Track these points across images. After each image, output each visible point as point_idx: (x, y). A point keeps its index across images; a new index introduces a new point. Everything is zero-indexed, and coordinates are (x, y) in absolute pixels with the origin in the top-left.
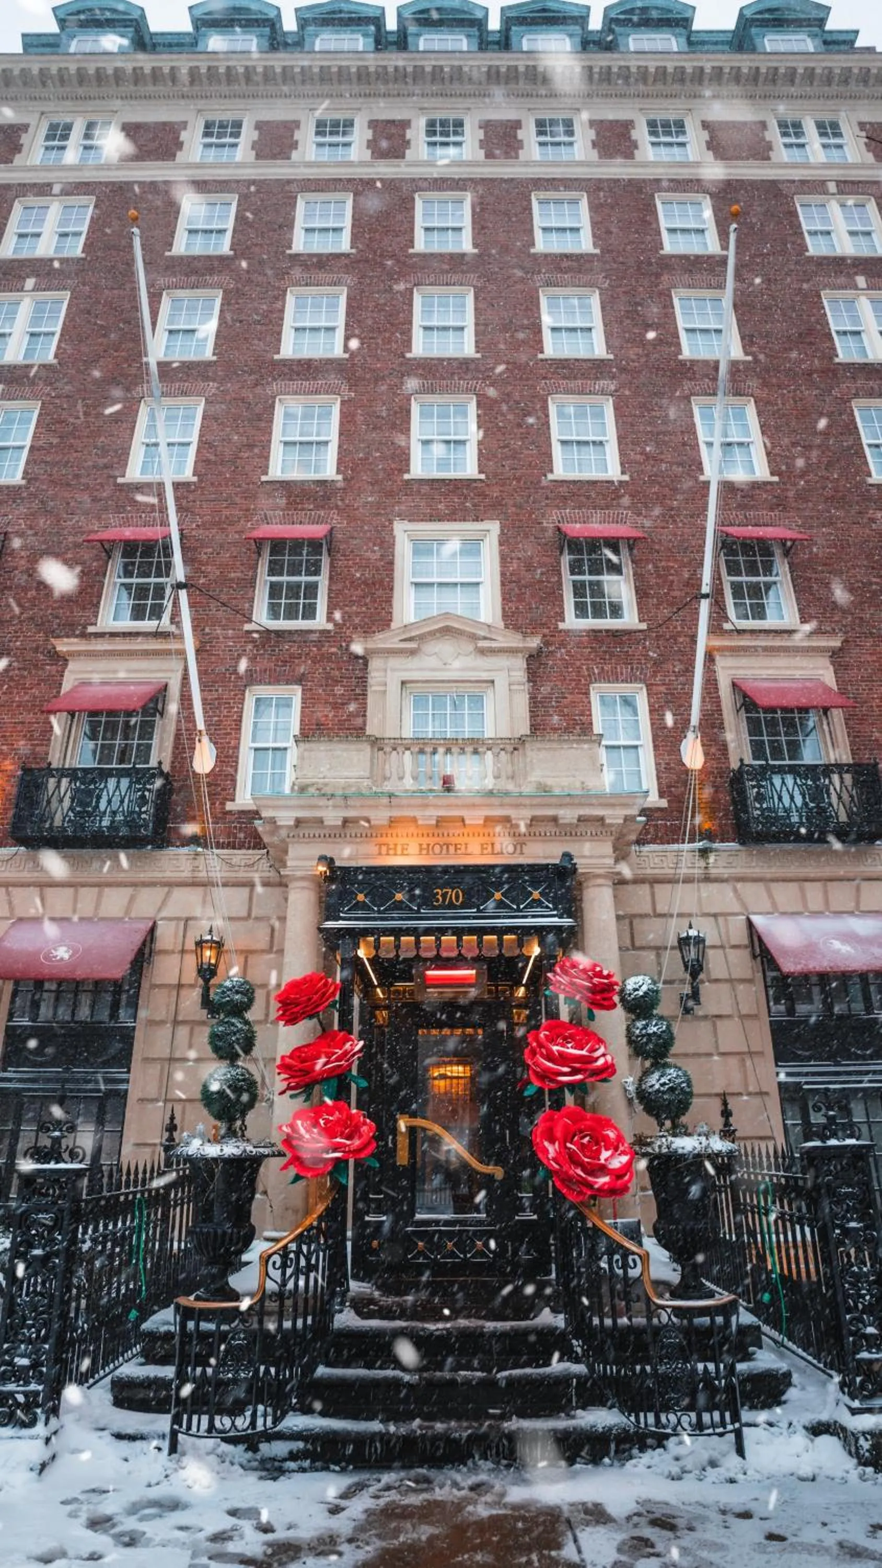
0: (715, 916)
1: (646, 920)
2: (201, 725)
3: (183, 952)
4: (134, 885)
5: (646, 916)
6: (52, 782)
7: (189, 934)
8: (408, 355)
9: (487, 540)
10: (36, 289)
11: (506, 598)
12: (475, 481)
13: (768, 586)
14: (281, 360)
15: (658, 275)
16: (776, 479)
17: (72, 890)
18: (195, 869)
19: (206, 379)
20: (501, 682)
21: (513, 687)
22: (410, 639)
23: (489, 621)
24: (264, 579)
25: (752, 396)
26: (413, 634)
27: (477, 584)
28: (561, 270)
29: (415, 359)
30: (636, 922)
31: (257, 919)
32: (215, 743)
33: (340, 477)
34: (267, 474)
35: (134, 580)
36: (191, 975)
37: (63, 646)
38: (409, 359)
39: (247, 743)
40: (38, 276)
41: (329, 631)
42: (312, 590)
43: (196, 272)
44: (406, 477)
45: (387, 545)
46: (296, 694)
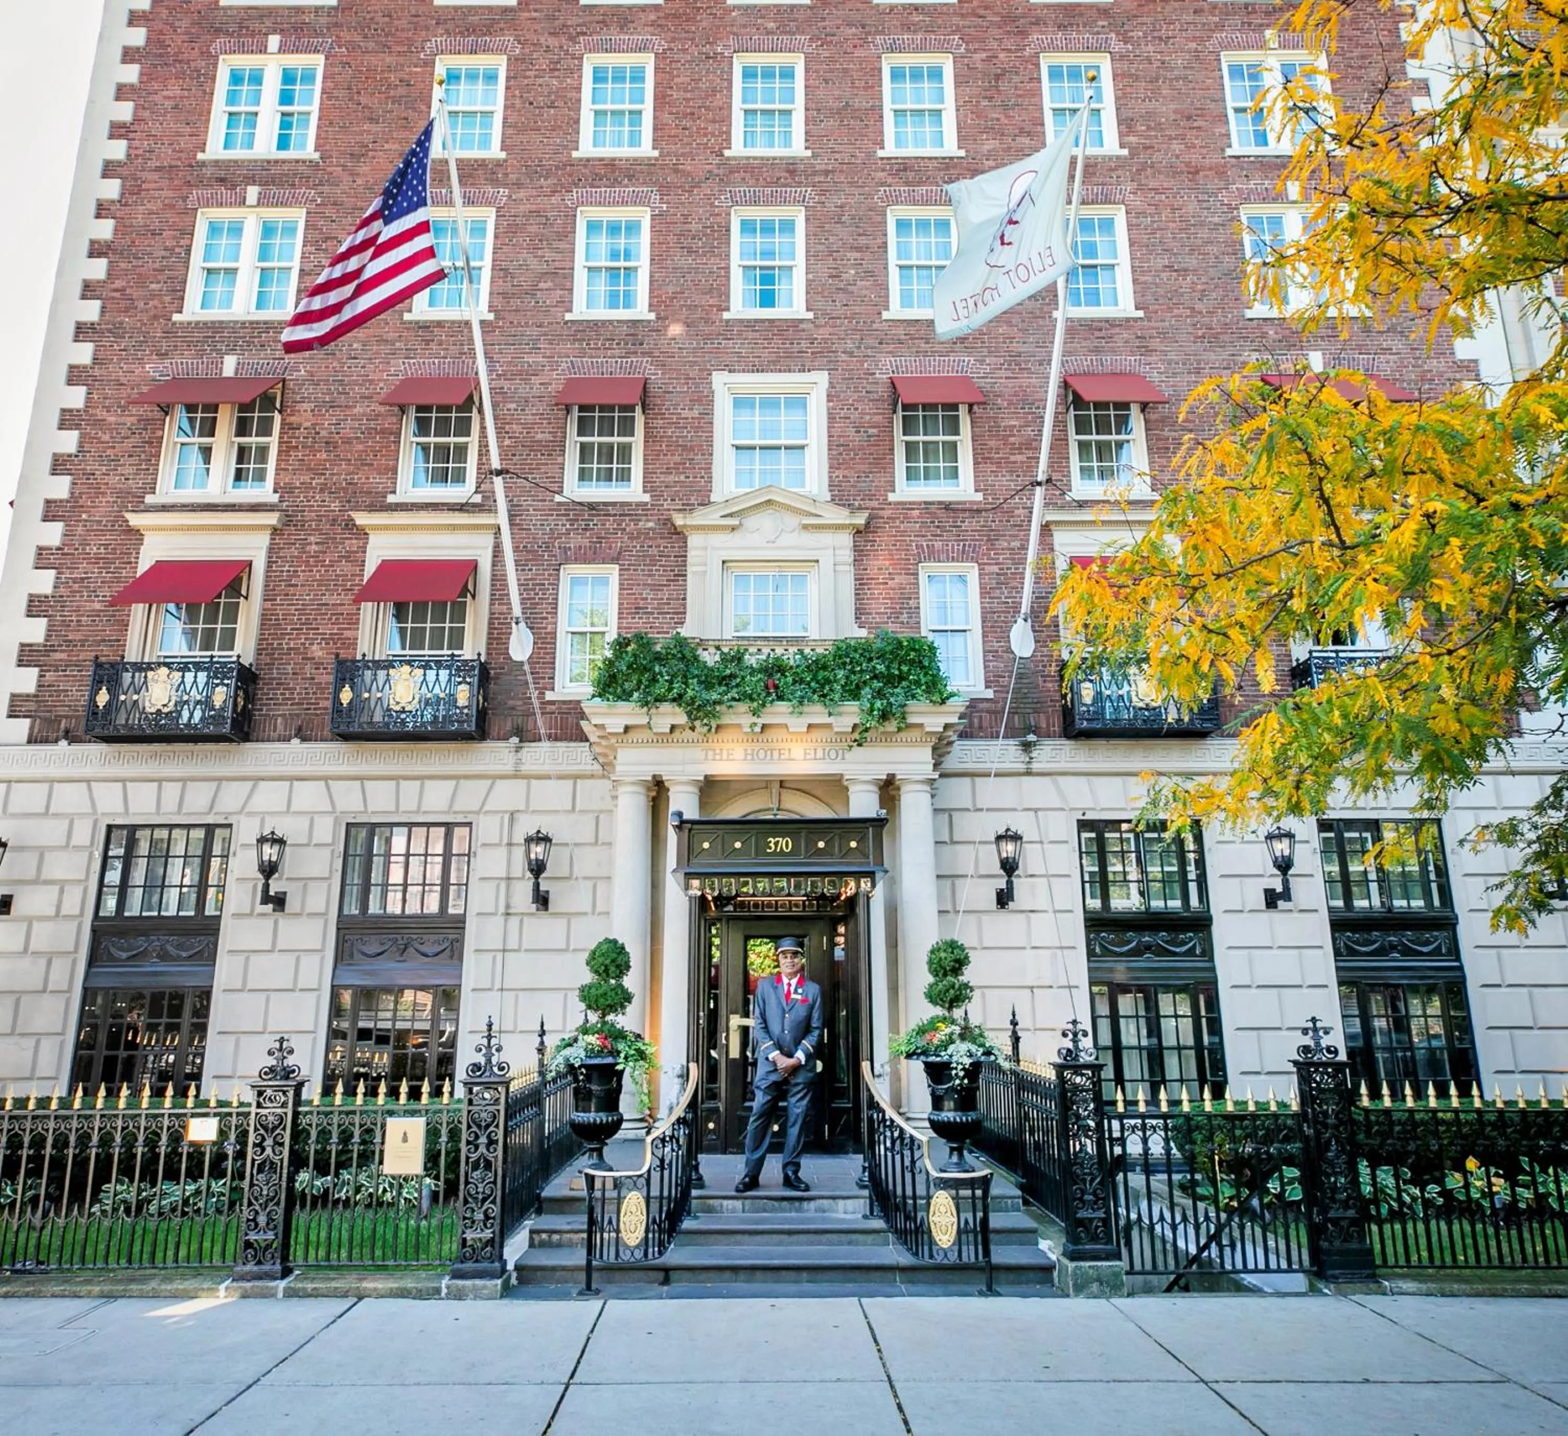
0: (1036, 810)
1: (967, 814)
2: (517, 611)
3: (510, 844)
4: (457, 778)
5: (968, 810)
6: (368, 674)
7: (516, 828)
8: (727, 153)
9: (814, 395)
10: (281, 51)
11: (835, 464)
12: (801, 321)
13: (1120, 445)
14: (581, 160)
15: (1023, 34)
16: (1140, 314)
17: (394, 783)
18: (519, 762)
19: (496, 183)
20: (827, 561)
21: (838, 568)
22: (730, 515)
23: (815, 491)
24: (573, 440)
25: (1123, 203)
26: (735, 509)
27: (802, 447)
28: (908, 27)
29: (735, 158)
30: (956, 815)
31: (581, 811)
32: (531, 628)
33: (652, 316)
34: (570, 311)
35: (432, 439)
36: (519, 867)
37: (361, 519)
38: (728, 159)
39: (563, 626)
40: (282, 32)
41: (646, 504)
42: (625, 452)
43: (471, 30)
44: (726, 315)
45: (706, 401)
46: (613, 572)
